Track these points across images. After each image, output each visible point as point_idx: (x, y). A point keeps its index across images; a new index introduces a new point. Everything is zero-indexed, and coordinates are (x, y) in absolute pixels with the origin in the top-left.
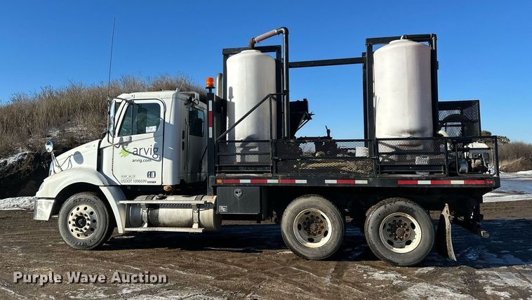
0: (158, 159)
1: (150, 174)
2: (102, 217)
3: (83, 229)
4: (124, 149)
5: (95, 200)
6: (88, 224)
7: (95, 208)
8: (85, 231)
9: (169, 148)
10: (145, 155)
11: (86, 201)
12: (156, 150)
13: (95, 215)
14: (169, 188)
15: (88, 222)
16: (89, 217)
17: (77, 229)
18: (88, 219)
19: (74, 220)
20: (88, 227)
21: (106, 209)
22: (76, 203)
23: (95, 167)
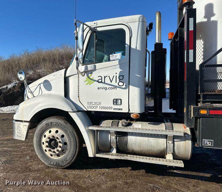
0: (124, 87)
1: (115, 102)
2: (72, 140)
3: (55, 150)
4: (88, 77)
5: (65, 124)
6: (60, 147)
7: (65, 131)
8: (57, 152)
9: (136, 75)
10: (110, 83)
11: (57, 125)
12: (121, 78)
13: (66, 139)
14: (137, 116)
15: (60, 144)
16: (60, 140)
17: (50, 150)
18: (60, 142)
19: (47, 142)
20: (60, 149)
21: (75, 133)
22: (48, 127)
23: (63, 94)
